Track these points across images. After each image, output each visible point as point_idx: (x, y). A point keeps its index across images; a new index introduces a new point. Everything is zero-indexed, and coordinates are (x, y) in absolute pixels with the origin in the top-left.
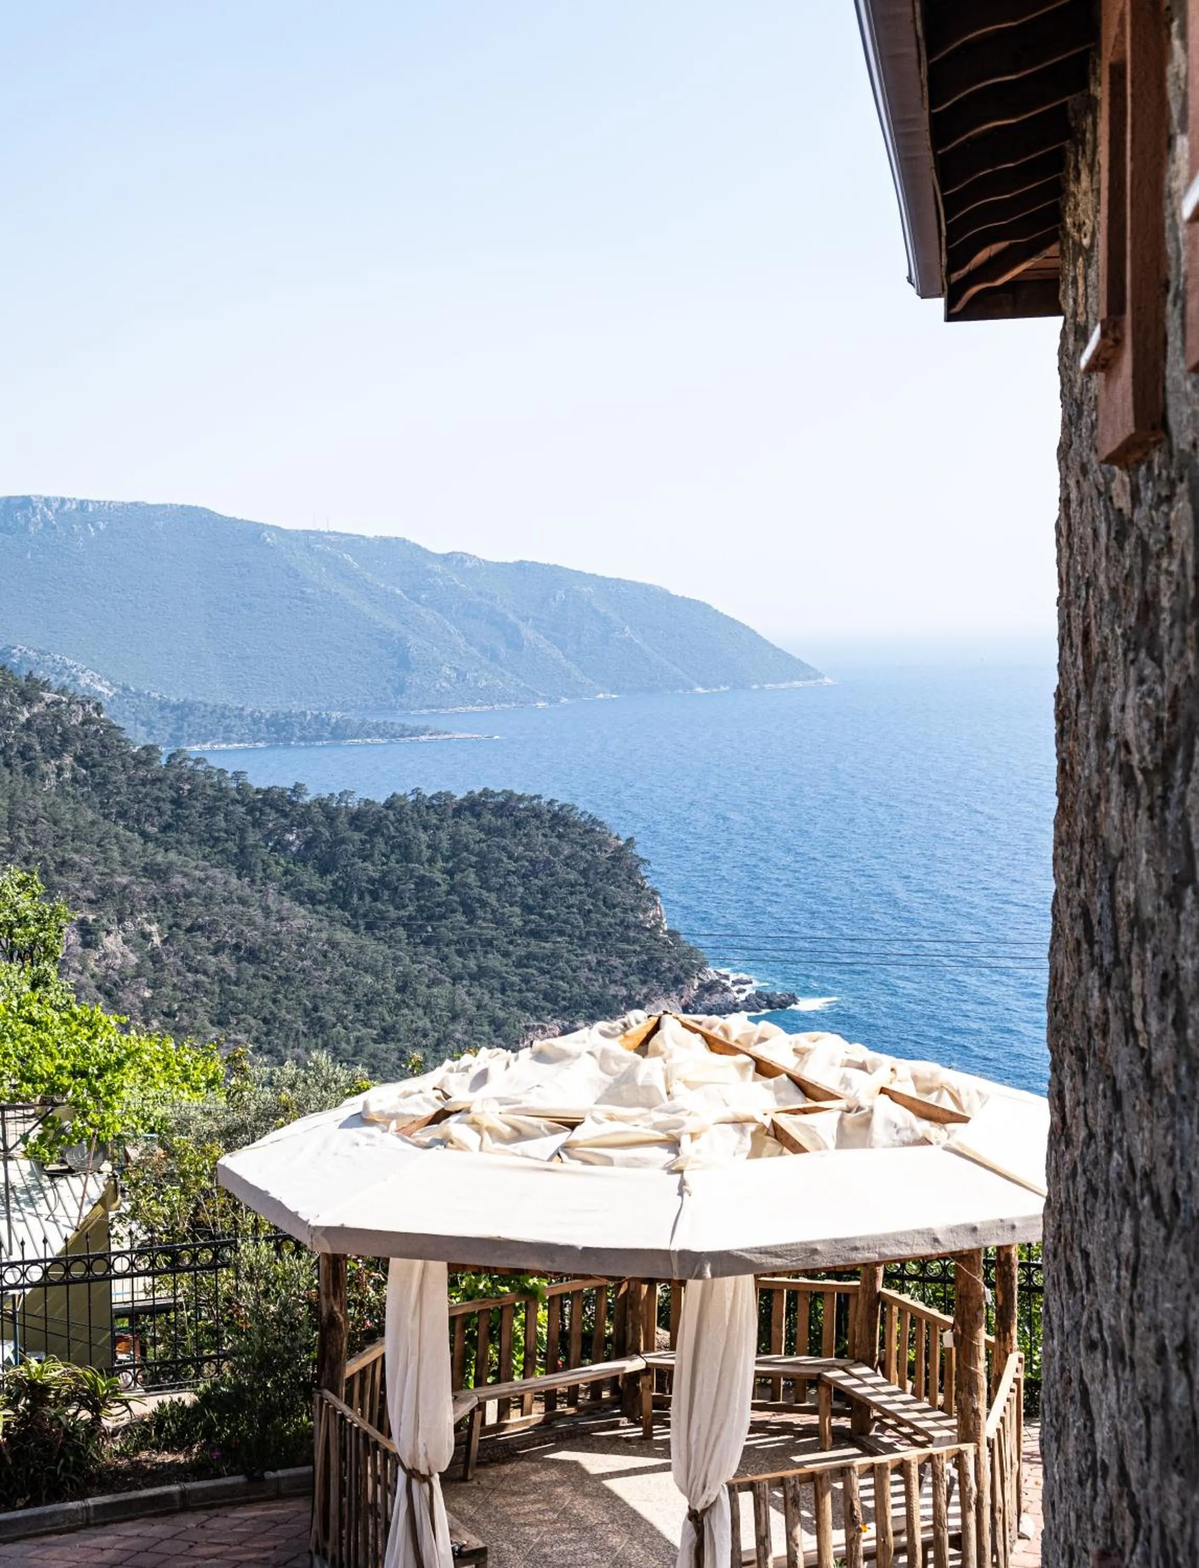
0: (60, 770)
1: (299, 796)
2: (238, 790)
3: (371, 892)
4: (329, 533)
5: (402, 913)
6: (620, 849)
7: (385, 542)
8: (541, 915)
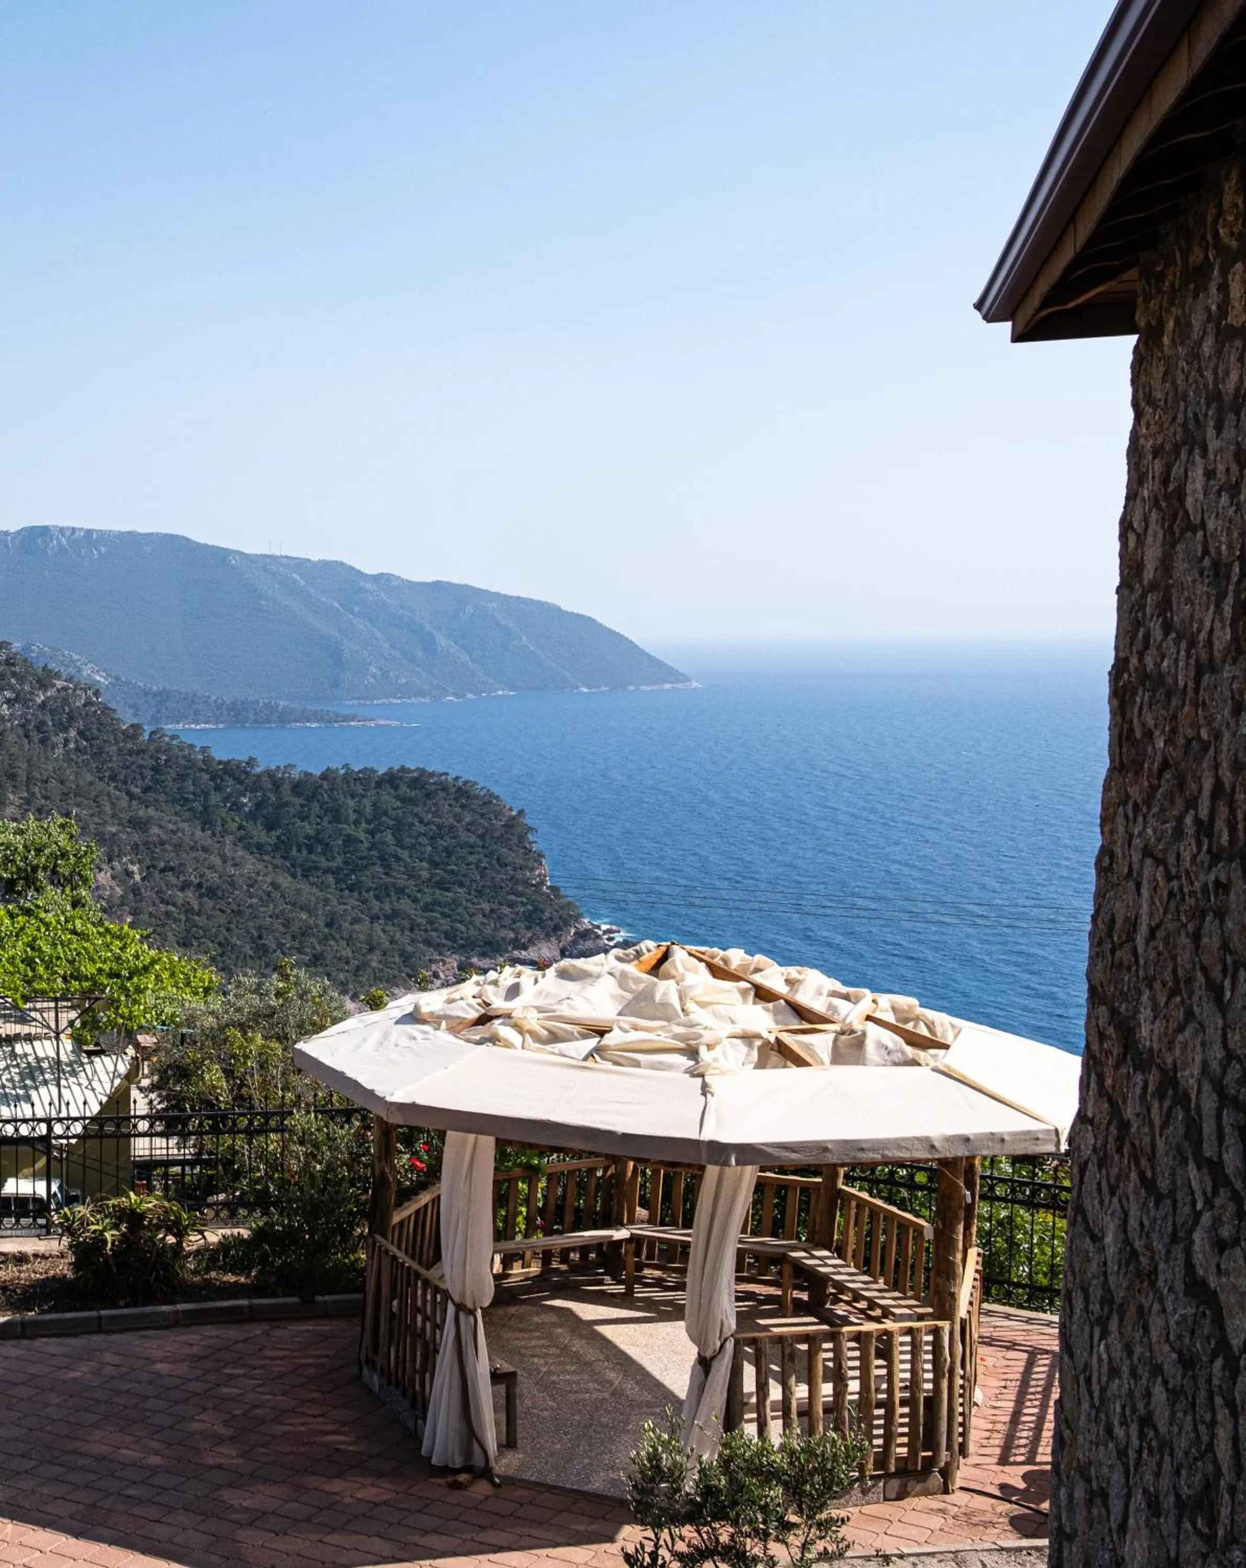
0: (67, 741)
1: (252, 767)
2: (204, 761)
3: (307, 845)
4: (282, 557)
5: (331, 864)
6: (513, 818)
7: (326, 565)
8: (445, 871)
